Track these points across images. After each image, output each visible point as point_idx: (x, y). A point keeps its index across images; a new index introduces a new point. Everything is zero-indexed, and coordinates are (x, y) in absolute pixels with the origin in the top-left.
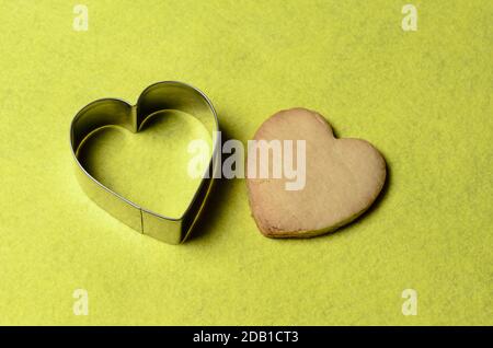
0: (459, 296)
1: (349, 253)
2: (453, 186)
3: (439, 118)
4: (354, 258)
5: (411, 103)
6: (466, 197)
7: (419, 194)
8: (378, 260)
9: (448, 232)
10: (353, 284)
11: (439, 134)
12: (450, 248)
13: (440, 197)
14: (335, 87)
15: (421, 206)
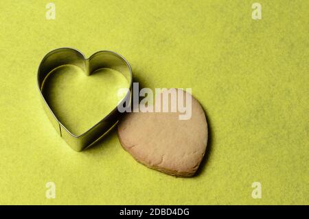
0: (300, 198)
1: (230, 169)
2: (298, 126)
3: (289, 81)
4: (233, 173)
5: (271, 71)
6: (306, 134)
7: (276, 131)
8: (248, 174)
9: (294, 156)
10: (232, 190)
11: (289, 92)
12: (295, 167)
13: (289, 133)
14: (223, 60)
15: (277, 139)
